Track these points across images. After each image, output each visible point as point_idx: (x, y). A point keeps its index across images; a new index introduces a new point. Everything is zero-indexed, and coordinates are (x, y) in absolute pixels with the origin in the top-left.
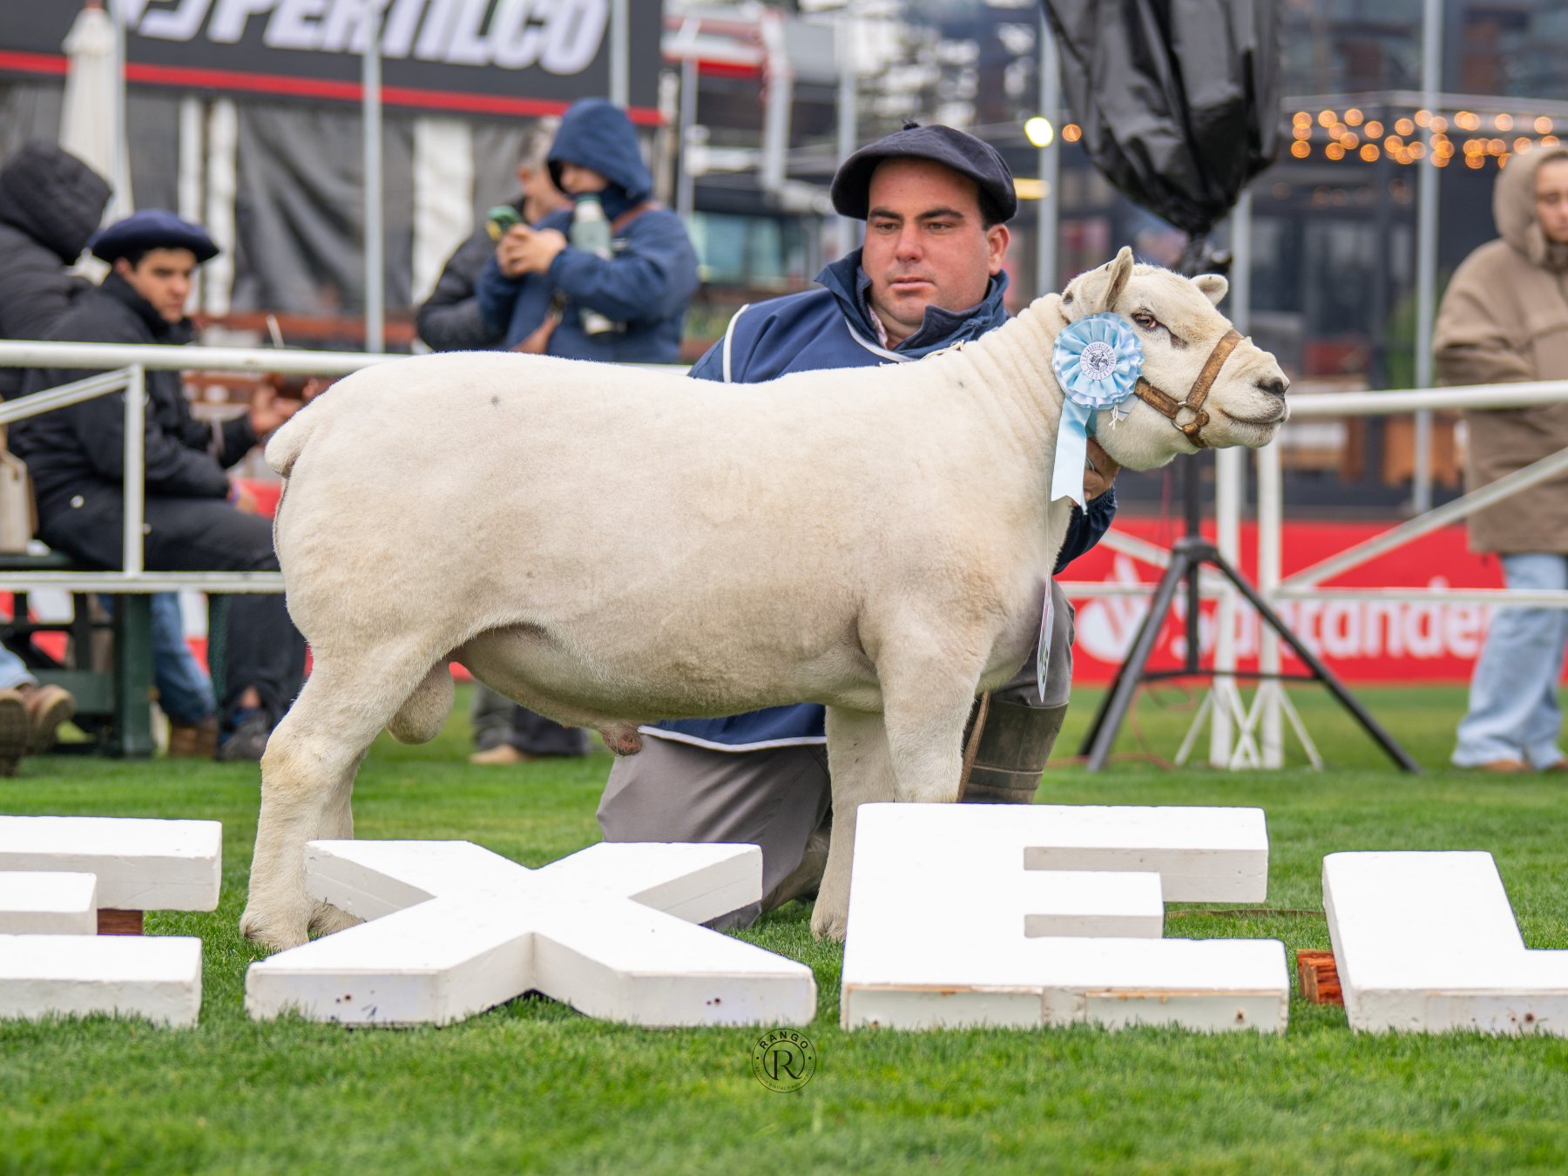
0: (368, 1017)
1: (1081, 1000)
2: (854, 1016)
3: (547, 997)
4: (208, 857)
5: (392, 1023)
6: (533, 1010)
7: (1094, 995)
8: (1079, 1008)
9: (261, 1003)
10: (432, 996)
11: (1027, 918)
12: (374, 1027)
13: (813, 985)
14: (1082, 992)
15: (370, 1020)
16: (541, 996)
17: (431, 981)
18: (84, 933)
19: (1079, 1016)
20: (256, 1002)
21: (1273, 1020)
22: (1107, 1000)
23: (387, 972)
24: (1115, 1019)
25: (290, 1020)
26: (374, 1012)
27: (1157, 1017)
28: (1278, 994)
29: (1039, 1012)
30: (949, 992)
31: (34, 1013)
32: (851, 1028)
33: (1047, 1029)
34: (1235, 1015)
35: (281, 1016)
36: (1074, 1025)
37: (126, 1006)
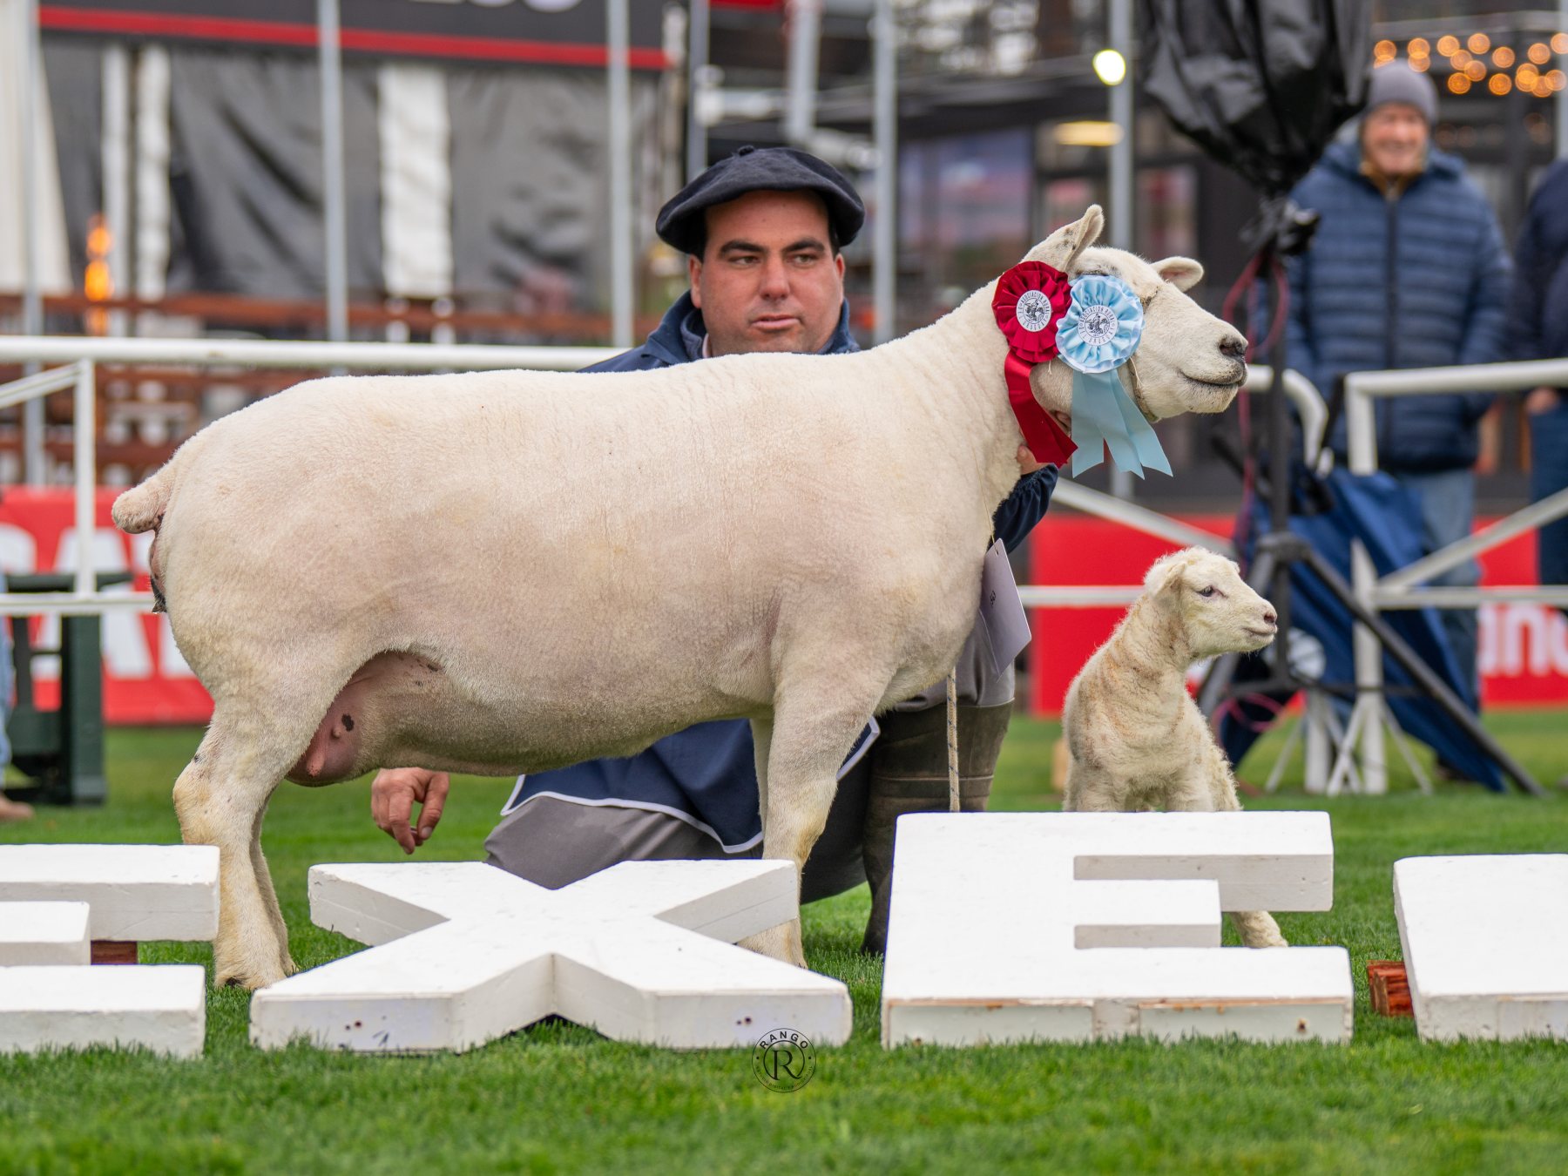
0: (380, 1045)
1: (1135, 1012)
2: (896, 1032)
3: (572, 1023)
4: (207, 883)
5: (408, 1050)
6: (557, 1035)
7: (1148, 1007)
8: (1133, 1020)
9: (268, 1032)
10: (447, 1020)
11: (1077, 929)
12: (386, 1055)
13: (848, 1001)
14: (1135, 1004)
15: (382, 1047)
16: (565, 1022)
17: (445, 1005)
18: (79, 963)
19: (1133, 1028)
20: (262, 1031)
21: (1337, 1030)
22: (1161, 1011)
23: (399, 997)
24: (1171, 1031)
25: (301, 1049)
26: (386, 1038)
27: (1213, 1029)
28: (1342, 1002)
29: (1090, 1026)
30: (994, 1006)
31: (30, 1046)
32: (893, 1046)
33: (1099, 1042)
34: (1296, 1025)
35: (291, 1044)
36: (1128, 1039)
37: (128, 1039)
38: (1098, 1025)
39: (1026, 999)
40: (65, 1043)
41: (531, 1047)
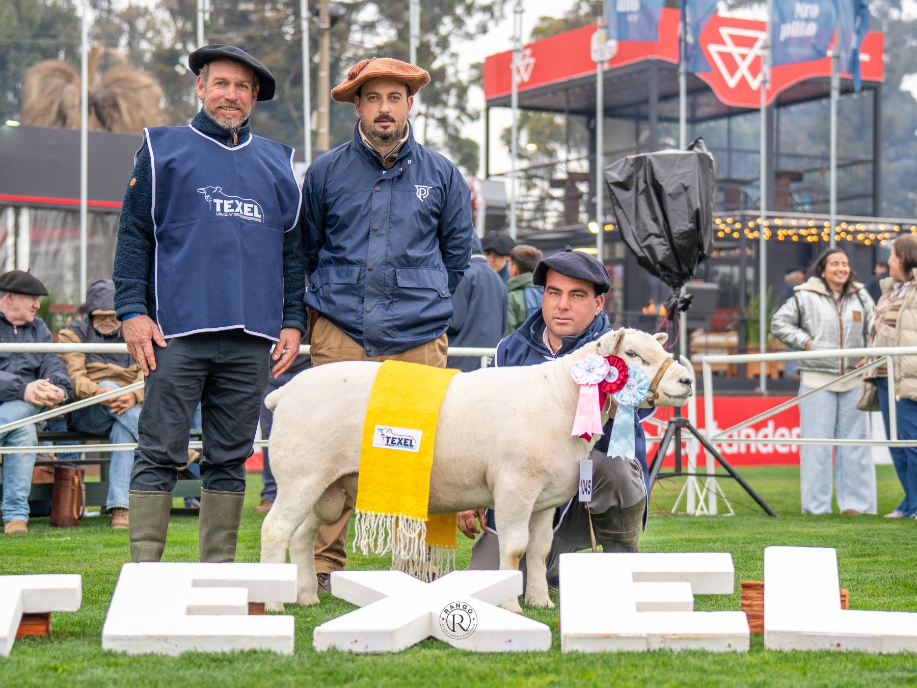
0: (365, 650)
1: (663, 639)
2: (567, 647)
3: (438, 640)
4: (293, 580)
5: (375, 652)
6: (432, 645)
7: (668, 637)
8: (662, 642)
9: (320, 644)
10: (391, 640)
11: (637, 603)
12: (366, 654)
13: (550, 634)
14: (663, 636)
16: (436, 640)
17: (391, 634)
18: (244, 614)
19: (662, 646)
20: (318, 644)
21: (743, 647)
22: (673, 639)
23: (372, 631)
24: (677, 647)
25: (333, 651)
26: (367, 647)
27: (694, 646)
28: (746, 635)
29: (645, 645)
30: (607, 637)
31: (227, 649)
32: (566, 652)
33: (648, 651)
34: (727, 644)
35: (329, 649)
36: (660, 650)
37: (265, 646)
38: (648, 645)
39: (619, 634)
40: (241, 648)
41: (423, 651)
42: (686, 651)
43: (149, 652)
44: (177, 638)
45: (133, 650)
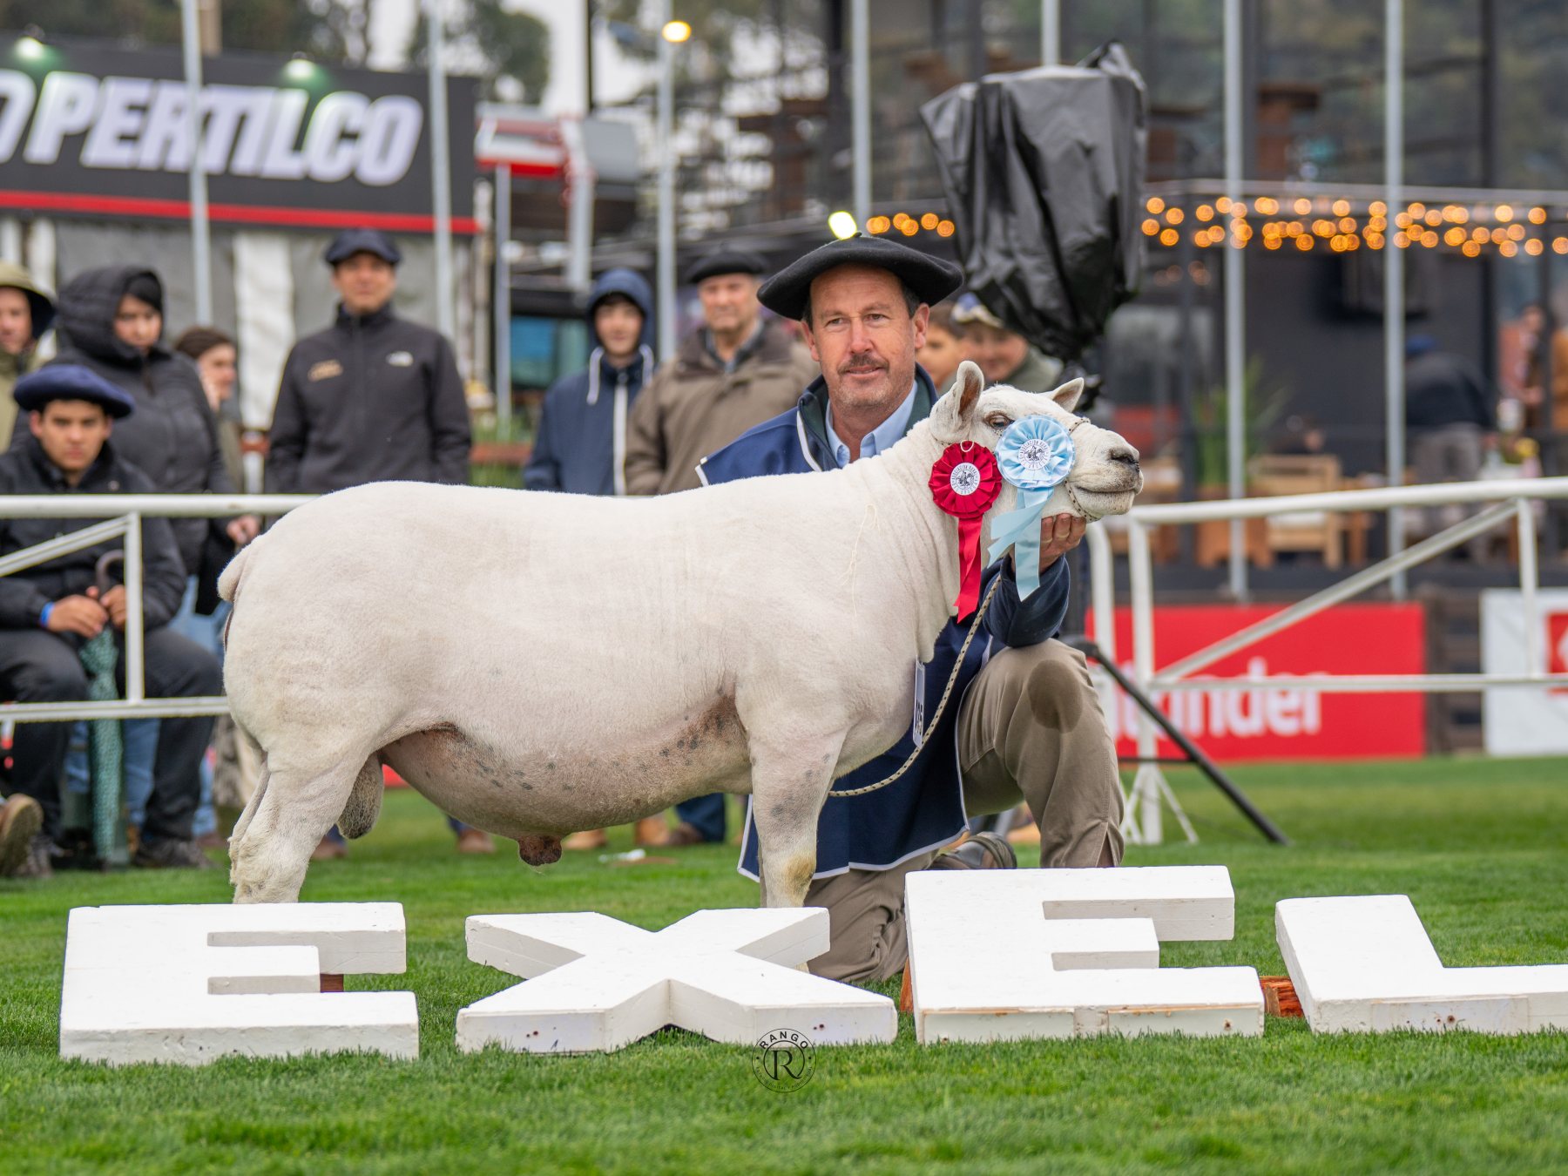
0: (552, 1048)
1: (1105, 1017)
2: (928, 1035)
3: (684, 1029)
4: (397, 931)
5: (571, 1052)
6: (675, 1039)
7: (1115, 1012)
8: (1104, 1022)
9: (469, 1039)
10: (600, 1029)
11: (1053, 955)
12: (556, 1055)
13: (895, 1011)
14: (1105, 1010)
15: (553, 1051)
16: (680, 1030)
17: (600, 1018)
19: (1103, 1028)
20: (465, 1039)
21: (1254, 1027)
22: (1125, 1016)
23: (566, 1012)
24: (1131, 1030)
25: (494, 1051)
26: (556, 1043)
27: (1163, 1028)
28: (1257, 1006)
29: (1072, 1026)
30: (1001, 1014)
32: (927, 1042)
33: (1079, 1038)
34: (1224, 1025)
35: (486, 1048)
36: (1101, 1036)
37: (367, 1045)
38: (1078, 1027)
39: (1023, 1008)
40: (321, 1049)
41: (660, 1048)
42: (1148, 1036)
43: (149, 1060)
44: (202, 1033)
45: (120, 1058)
